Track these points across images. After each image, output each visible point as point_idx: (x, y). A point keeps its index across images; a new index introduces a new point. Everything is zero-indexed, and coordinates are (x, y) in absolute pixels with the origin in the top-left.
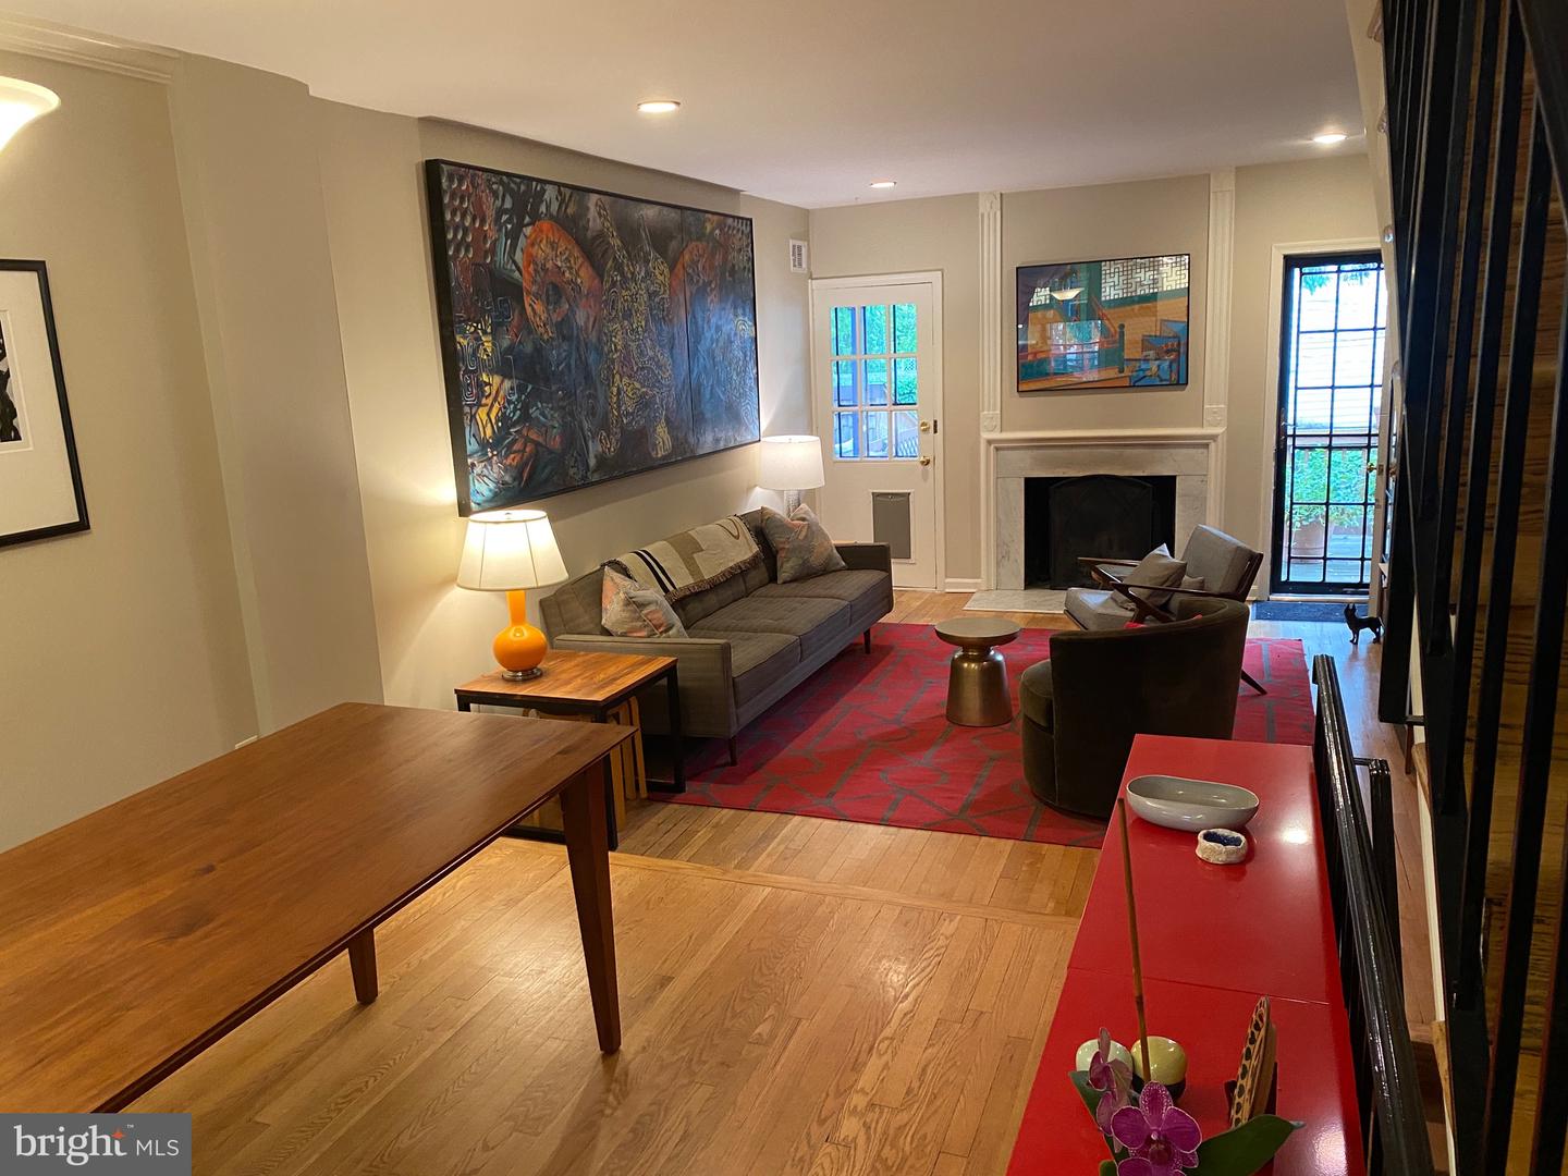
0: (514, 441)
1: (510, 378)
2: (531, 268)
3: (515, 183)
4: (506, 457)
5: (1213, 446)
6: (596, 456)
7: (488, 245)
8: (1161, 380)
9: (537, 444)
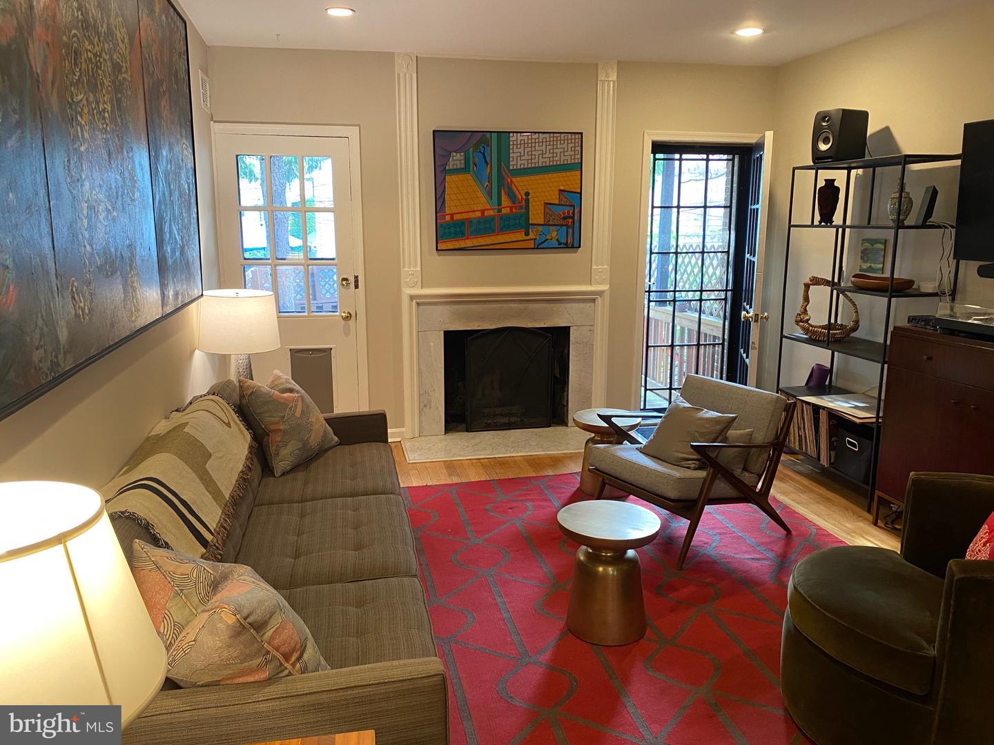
5: (599, 300)
6: (67, 324)
8: (560, 244)
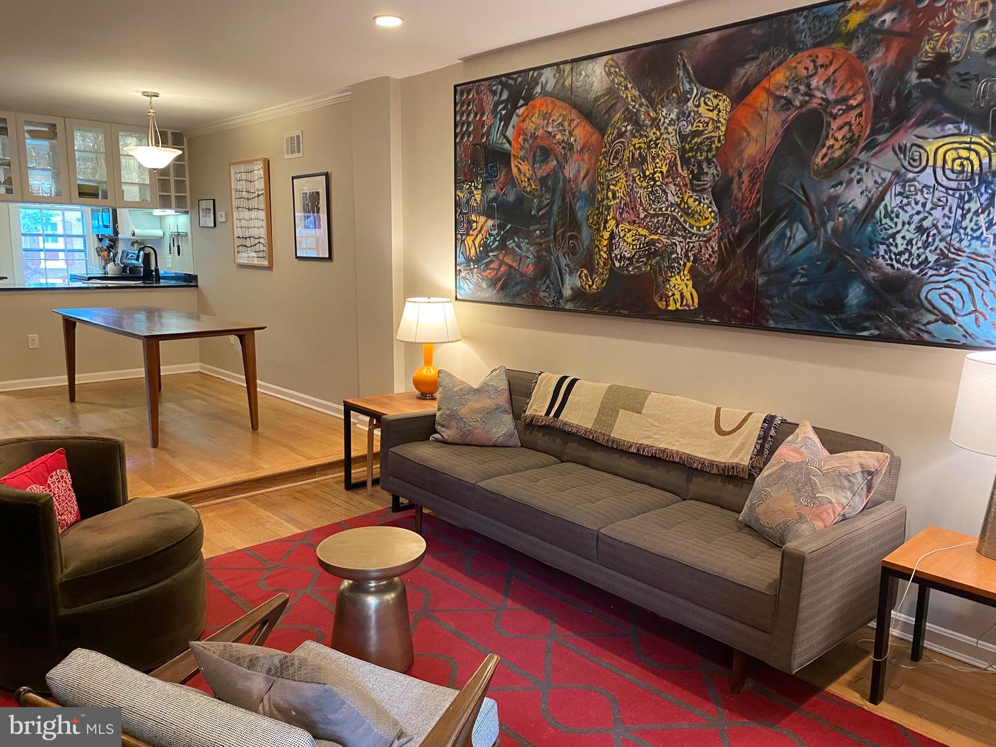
0: (491, 262)
1: (493, 218)
2: (521, 139)
3: (512, 79)
4: (484, 271)
6: (572, 289)
7: (485, 130)
9: (510, 267)
